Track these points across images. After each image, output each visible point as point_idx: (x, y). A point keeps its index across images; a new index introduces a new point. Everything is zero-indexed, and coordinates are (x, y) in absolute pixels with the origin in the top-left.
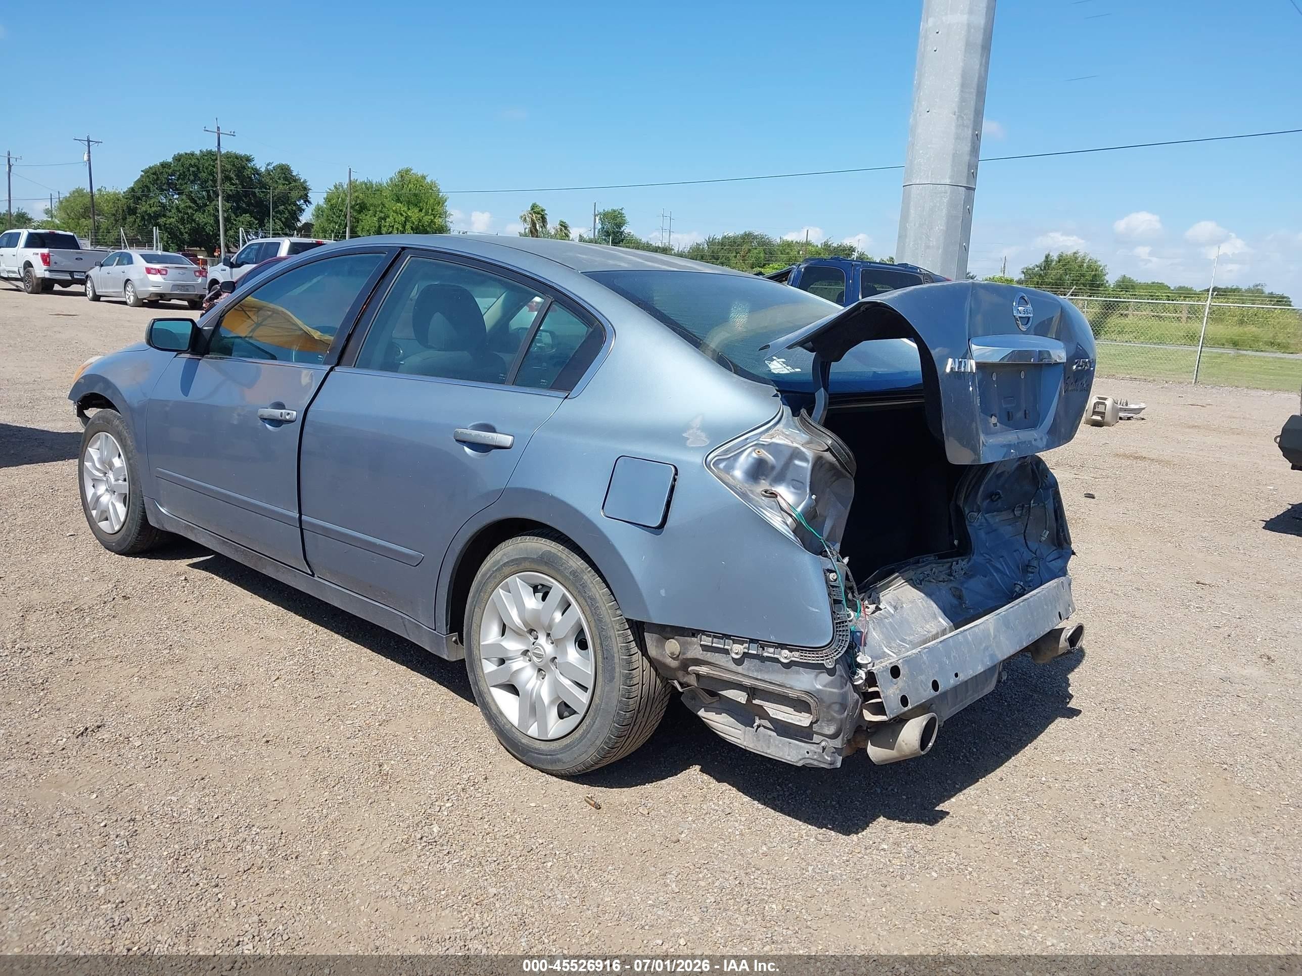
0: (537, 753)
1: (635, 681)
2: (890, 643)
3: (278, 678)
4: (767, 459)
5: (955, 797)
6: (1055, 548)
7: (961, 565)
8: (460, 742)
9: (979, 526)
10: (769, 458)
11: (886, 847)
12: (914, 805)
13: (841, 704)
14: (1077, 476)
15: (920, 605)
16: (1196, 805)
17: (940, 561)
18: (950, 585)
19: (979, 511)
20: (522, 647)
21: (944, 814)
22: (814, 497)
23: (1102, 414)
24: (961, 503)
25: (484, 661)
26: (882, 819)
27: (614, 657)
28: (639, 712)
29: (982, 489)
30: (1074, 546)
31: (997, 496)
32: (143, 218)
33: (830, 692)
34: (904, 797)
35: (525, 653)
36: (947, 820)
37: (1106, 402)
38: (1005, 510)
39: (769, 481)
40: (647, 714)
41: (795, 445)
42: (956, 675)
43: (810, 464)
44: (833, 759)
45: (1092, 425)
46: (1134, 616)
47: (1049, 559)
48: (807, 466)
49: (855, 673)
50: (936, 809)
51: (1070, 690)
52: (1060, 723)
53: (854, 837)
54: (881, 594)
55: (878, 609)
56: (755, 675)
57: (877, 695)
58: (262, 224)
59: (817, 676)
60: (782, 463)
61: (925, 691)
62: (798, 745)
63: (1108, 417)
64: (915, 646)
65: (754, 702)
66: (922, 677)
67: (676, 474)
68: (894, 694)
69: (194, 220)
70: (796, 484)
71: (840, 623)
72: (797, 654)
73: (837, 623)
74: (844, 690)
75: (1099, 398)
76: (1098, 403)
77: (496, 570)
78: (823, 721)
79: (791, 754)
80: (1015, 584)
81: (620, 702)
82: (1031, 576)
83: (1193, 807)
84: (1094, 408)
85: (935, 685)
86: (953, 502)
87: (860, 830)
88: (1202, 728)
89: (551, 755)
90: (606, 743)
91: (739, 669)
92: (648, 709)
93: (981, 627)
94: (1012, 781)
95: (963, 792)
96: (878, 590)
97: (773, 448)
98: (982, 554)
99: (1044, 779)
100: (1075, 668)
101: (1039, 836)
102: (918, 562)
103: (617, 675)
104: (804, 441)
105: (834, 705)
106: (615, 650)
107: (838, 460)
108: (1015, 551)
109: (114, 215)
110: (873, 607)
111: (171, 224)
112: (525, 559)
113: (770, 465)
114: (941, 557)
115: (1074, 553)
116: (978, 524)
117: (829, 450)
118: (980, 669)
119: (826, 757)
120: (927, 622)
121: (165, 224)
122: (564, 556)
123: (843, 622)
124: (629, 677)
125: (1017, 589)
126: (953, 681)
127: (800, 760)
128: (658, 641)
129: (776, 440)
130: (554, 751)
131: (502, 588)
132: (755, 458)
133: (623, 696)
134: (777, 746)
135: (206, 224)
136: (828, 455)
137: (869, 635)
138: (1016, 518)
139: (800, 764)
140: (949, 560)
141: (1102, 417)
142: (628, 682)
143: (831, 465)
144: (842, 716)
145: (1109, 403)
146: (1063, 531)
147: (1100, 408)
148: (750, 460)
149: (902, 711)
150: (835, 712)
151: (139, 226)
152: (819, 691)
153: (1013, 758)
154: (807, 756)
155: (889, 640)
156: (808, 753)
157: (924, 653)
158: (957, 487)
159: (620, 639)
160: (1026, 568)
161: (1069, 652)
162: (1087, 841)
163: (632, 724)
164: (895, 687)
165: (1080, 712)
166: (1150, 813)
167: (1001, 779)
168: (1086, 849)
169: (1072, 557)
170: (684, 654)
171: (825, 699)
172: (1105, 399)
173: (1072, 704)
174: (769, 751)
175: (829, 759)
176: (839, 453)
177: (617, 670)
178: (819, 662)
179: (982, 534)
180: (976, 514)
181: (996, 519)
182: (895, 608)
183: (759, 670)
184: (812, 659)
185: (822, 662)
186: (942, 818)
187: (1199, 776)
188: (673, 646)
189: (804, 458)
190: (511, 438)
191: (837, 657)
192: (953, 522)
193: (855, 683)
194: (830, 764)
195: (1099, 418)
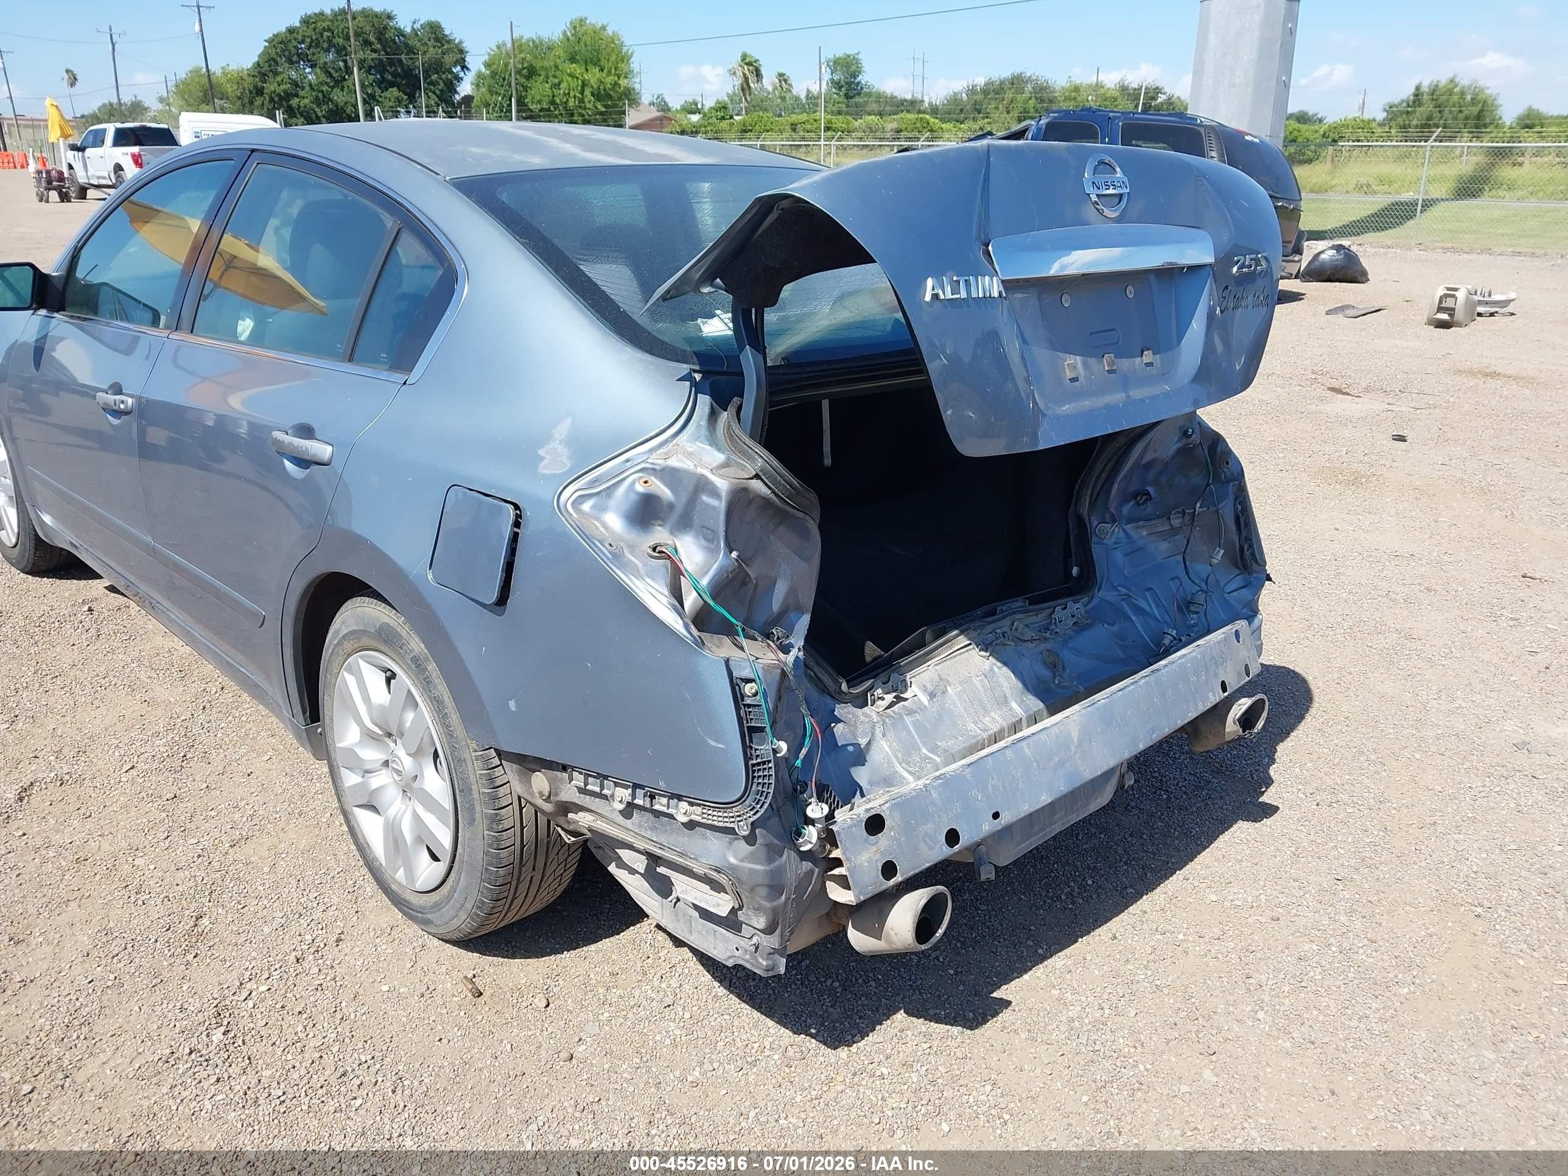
0: (407, 907)
1: (507, 824)
2: (910, 755)
3: (133, 768)
4: (659, 493)
5: (1029, 973)
6: (1238, 572)
7: (1073, 609)
8: (332, 874)
9: (1115, 543)
10: (665, 492)
11: (885, 1071)
12: (961, 988)
13: (771, 887)
14: (1390, 407)
15: (979, 686)
16: (1412, 988)
17: (1031, 607)
18: (1043, 646)
19: (1113, 520)
20: (381, 756)
21: (1006, 1004)
22: (734, 554)
23: (1451, 311)
24: (1084, 511)
25: (343, 770)
26: (901, 1015)
27: (471, 789)
28: (521, 865)
29: (1116, 486)
30: (1269, 569)
31: (1144, 497)
32: (272, 100)
33: (750, 869)
34: (951, 972)
35: (386, 764)
36: (1005, 1016)
37: (1457, 294)
38: (1159, 517)
39: (668, 527)
40: (540, 865)
41: (701, 470)
42: (996, 816)
43: (723, 502)
44: (770, 962)
45: (1436, 327)
46: (1409, 637)
47: (1228, 589)
48: (721, 505)
49: (799, 834)
50: (994, 995)
51: (1273, 771)
52: (1242, 829)
53: (843, 1052)
54: (908, 676)
55: (899, 699)
56: (649, 834)
57: (838, 863)
58: (412, 98)
59: (730, 843)
60: (684, 500)
61: (931, 849)
62: (724, 936)
63: (1459, 315)
64: (953, 759)
65: (659, 870)
66: (929, 827)
67: (518, 517)
68: (870, 861)
69: (330, 100)
70: (707, 535)
71: (759, 764)
72: (698, 810)
73: (754, 765)
74: (777, 863)
75: (1449, 289)
76: (1446, 296)
77: (338, 644)
78: (749, 908)
79: (718, 948)
80: (1164, 633)
81: (486, 853)
82: (1193, 619)
83: (1406, 990)
84: (1441, 302)
85: (952, 837)
86: (1072, 509)
87: (858, 1038)
88: (1462, 836)
89: (421, 912)
90: (479, 908)
91: (628, 823)
92: (541, 858)
93: (1055, 731)
94: (1129, 941)
95: (1046, 963)
96: (903, 670)
97: (670, 475)
98: (1115, 588)
99: (1181, 937)
100: (1292, 730)
101: (1140, 1049)
102: (994, 613)
103: (478, 815)
104: (715, 464)
105: (758, 889)
106: (473, 779)
107: (774, 492)
108: (1172, 579)
109: (239, 98)
110: (890, 698)
111: (305, 107)
112: (364, 632)
113: (665, 503)
114: (1033, 602)
115: (1269, 579)
116: (1113, 540)
117: (757, 476)
118: (1045, 799)
119: (760, 960)
120: (986, 712)
121: (299, 107)
122: (404, 634)
123: (764, 763)
124: (495, 819)
125: (1166, 642)
126: (988, 826)
127: (729, 958)
128: (520, 773)
129: (673, 462)
130: (424, 908)
131: (345, 670)
132: (638, 493)
133: (490, 846)
134: (700, 932)
135: (346, 103)
136: (757, 485)
137: (874, 748)
138: (1174, 531)
139: (730, 963)
140: (1048, 604)
141: (1450, 315)
142: (494, 826)
143: (765, 500)
144: (775, 903)
145: (1461, 295)
146: (1251, 546)
147: (1449, 303)
148: (633, 497)
149: (884, 887)
150: (761, 897)
151: (268, 109)
152: (732, 868)
153: (1145, 897)
154: (737, 953)
155: (908, 751)
156: (737, 949)
157: (935, 788)
158: (1077, 487)
159: (478, 764)
160: (1186, 605)
161: (1240, 738)
162: (1214, 1058)
163: (514, 883)
164: (874, 849)
165: (1276, 809)
166: (1332, 1004)
167: (1115, 938)
168: (1208, 1075)
169: (1267, 582)
170: (557, 794)
171: (744, 879)
172: (1456, 290)
173: (1269, 797)
174: (691, 938)
175: (764, 963)
176: (774, 482)
177: (478, 808)
178: (728, 825)
179: (1119, 557)
180: (1109, 526)
181: (1140, 533)
182: (932, 696)
183: (654, 829)
184: (718, 818)
185: (732, 825)
186: (995, 1014)
187: (1431, 930)
188: (540, 781)
189: (714, 492)
190: (329, 449)
191: (755, 817)
192: (1072, 539)
193: (802, 849)
194: (768, 971)
195: (1445, 316)
